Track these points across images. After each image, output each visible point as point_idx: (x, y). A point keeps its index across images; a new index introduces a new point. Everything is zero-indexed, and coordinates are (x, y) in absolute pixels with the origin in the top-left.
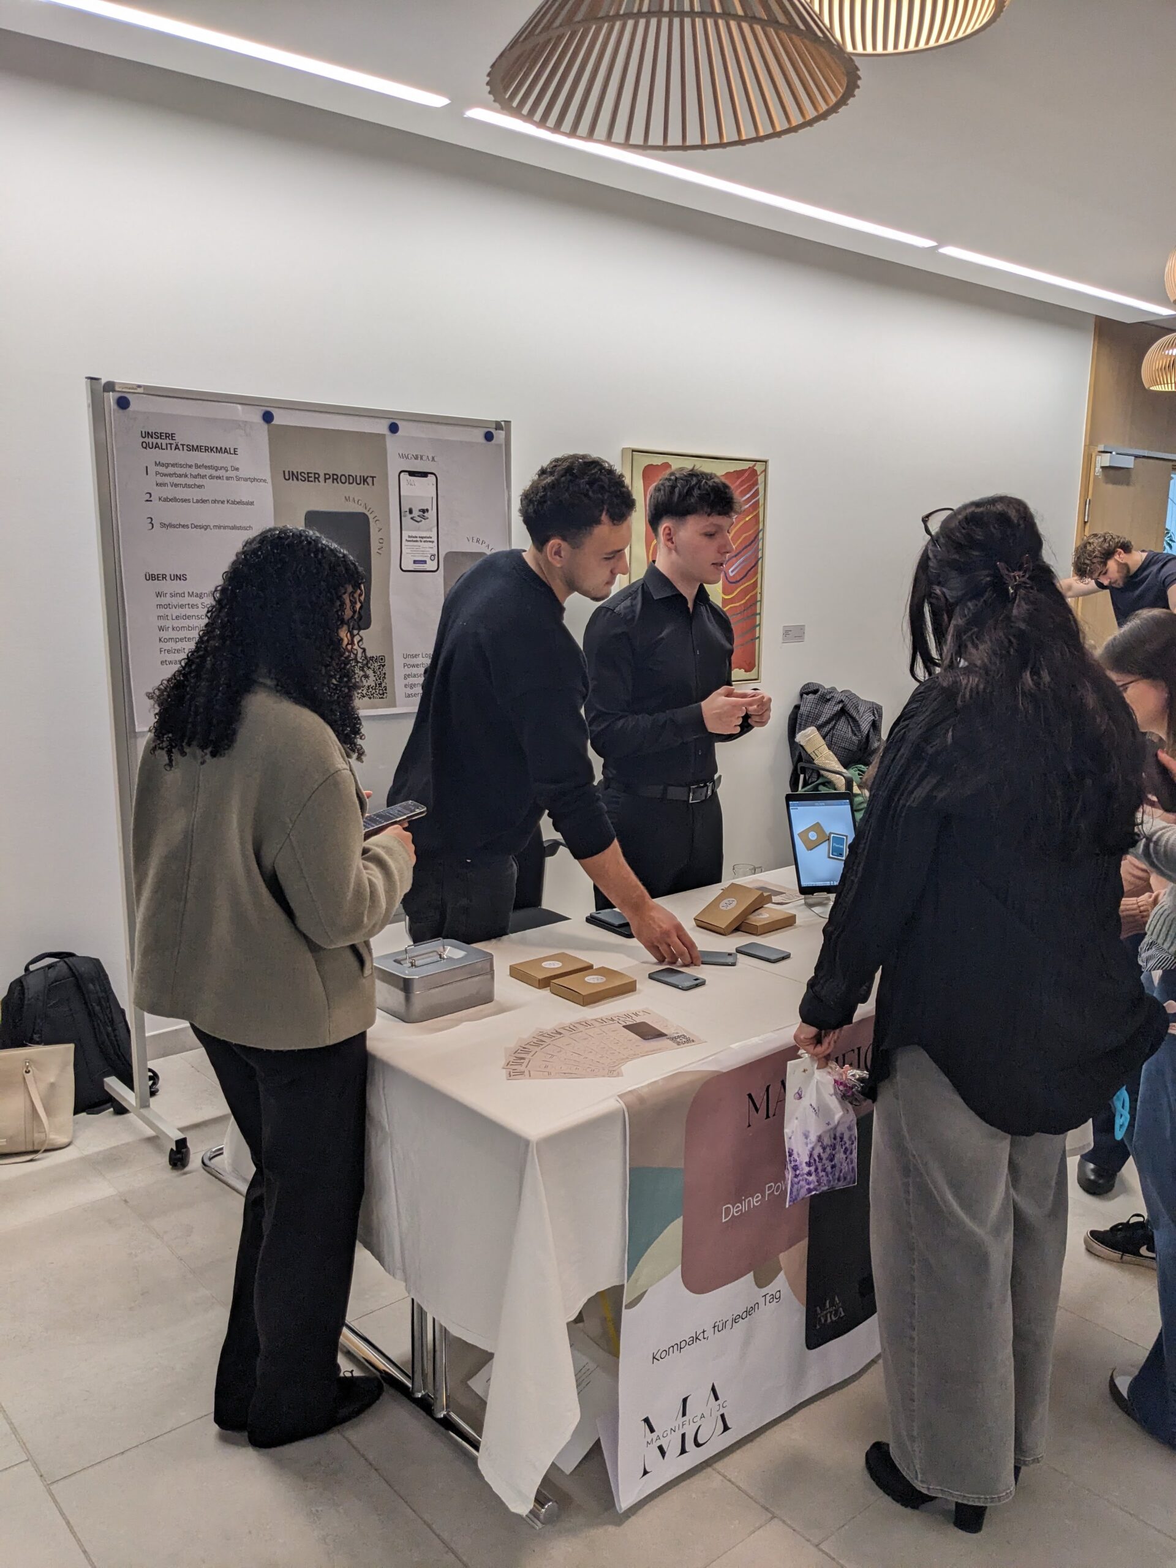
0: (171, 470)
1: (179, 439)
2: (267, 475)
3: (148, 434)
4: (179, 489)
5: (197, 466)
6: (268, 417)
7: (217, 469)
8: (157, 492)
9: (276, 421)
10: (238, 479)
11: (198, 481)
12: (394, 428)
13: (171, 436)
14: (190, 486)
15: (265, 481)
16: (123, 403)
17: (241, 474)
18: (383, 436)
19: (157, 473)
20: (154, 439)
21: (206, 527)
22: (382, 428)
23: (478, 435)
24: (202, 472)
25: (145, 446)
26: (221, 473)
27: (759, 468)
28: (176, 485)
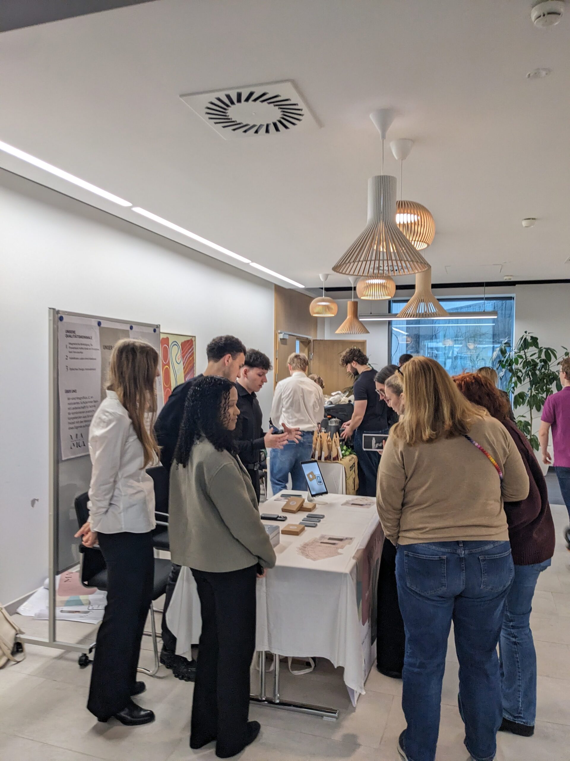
0: (74, 346)
1: (77, 333)
2: (99, 347)
3: (68, 331)
4: (76, 354)
5: (82, 344)
6: (99, 324)
7: (86, 345)
8: (70, 355)
9: (102, 325)
10: (93, 349)
11: (82, 350)
12: (131, 328)
13: (74, 332)
14: (78, 352)
15: (98, 350)
16: (61, 319)
17: (93, 347)
18: (128, 331)
19: (70, 347)
20: (70, 333)
21: (83, 370)
22: (127, 327)
23: (151, 330)
24: (83, 346)
25: (67, 336)
26: (88, 347)
28: (75, 352)
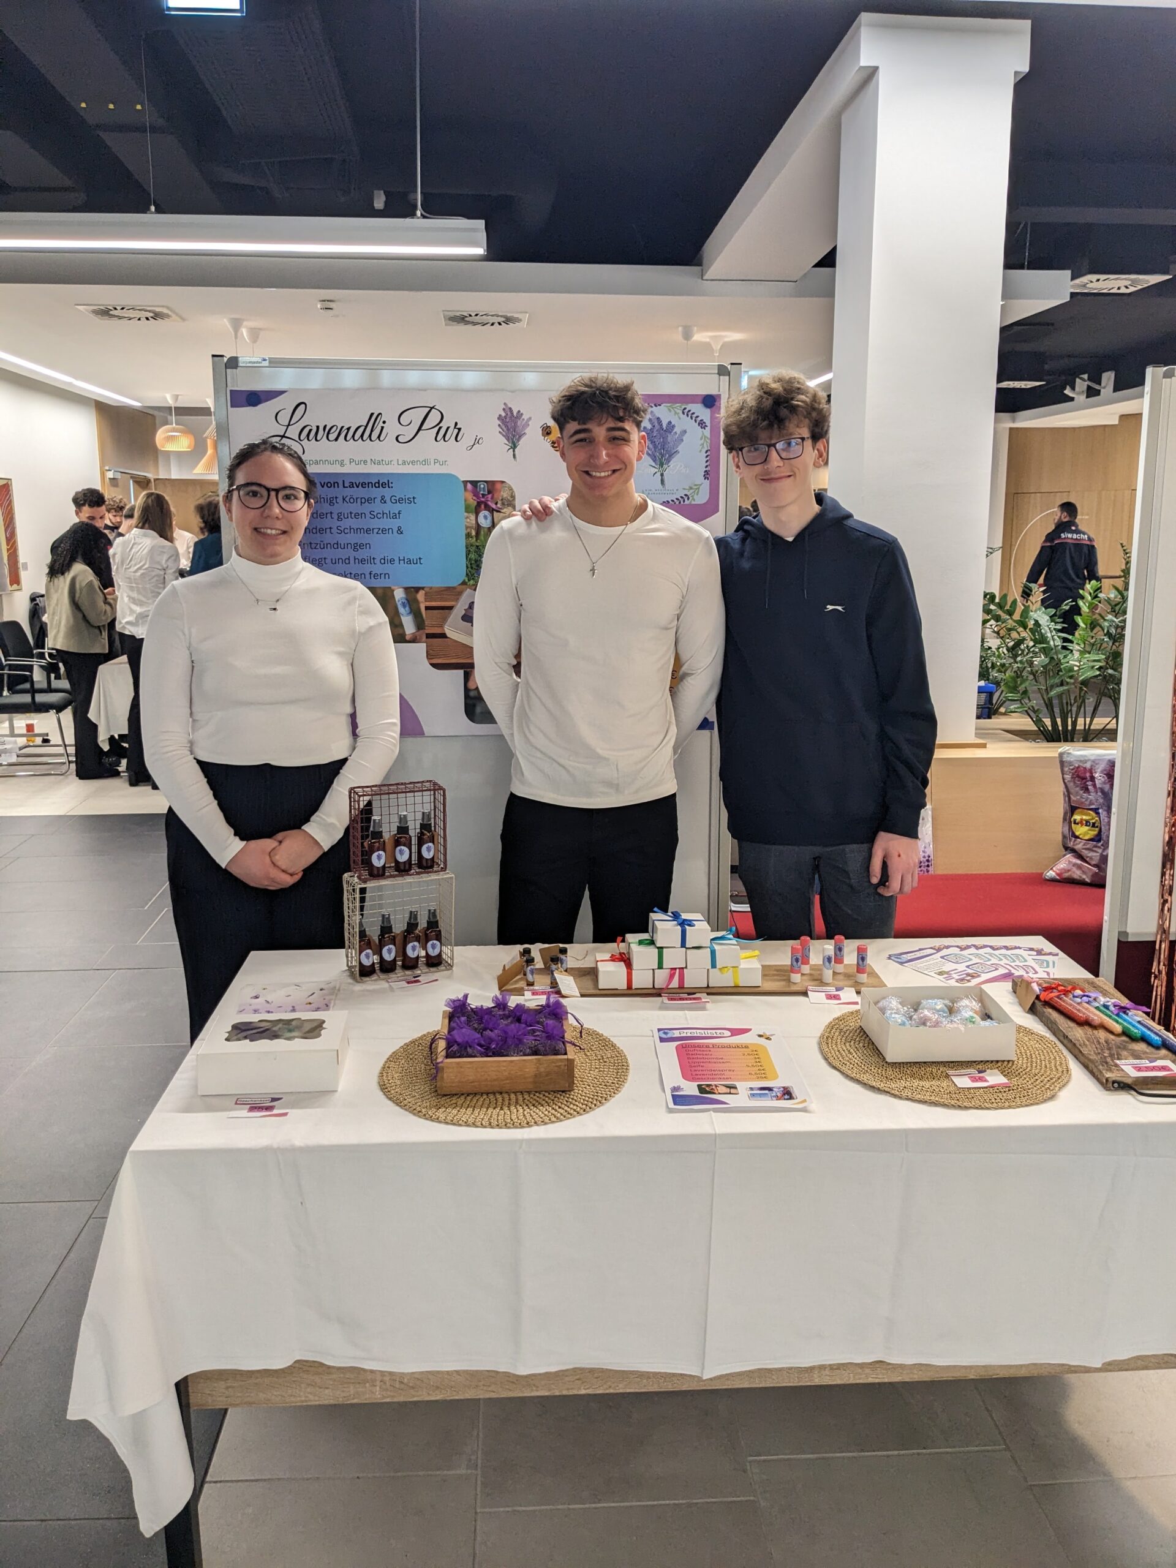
27: (9, 483)
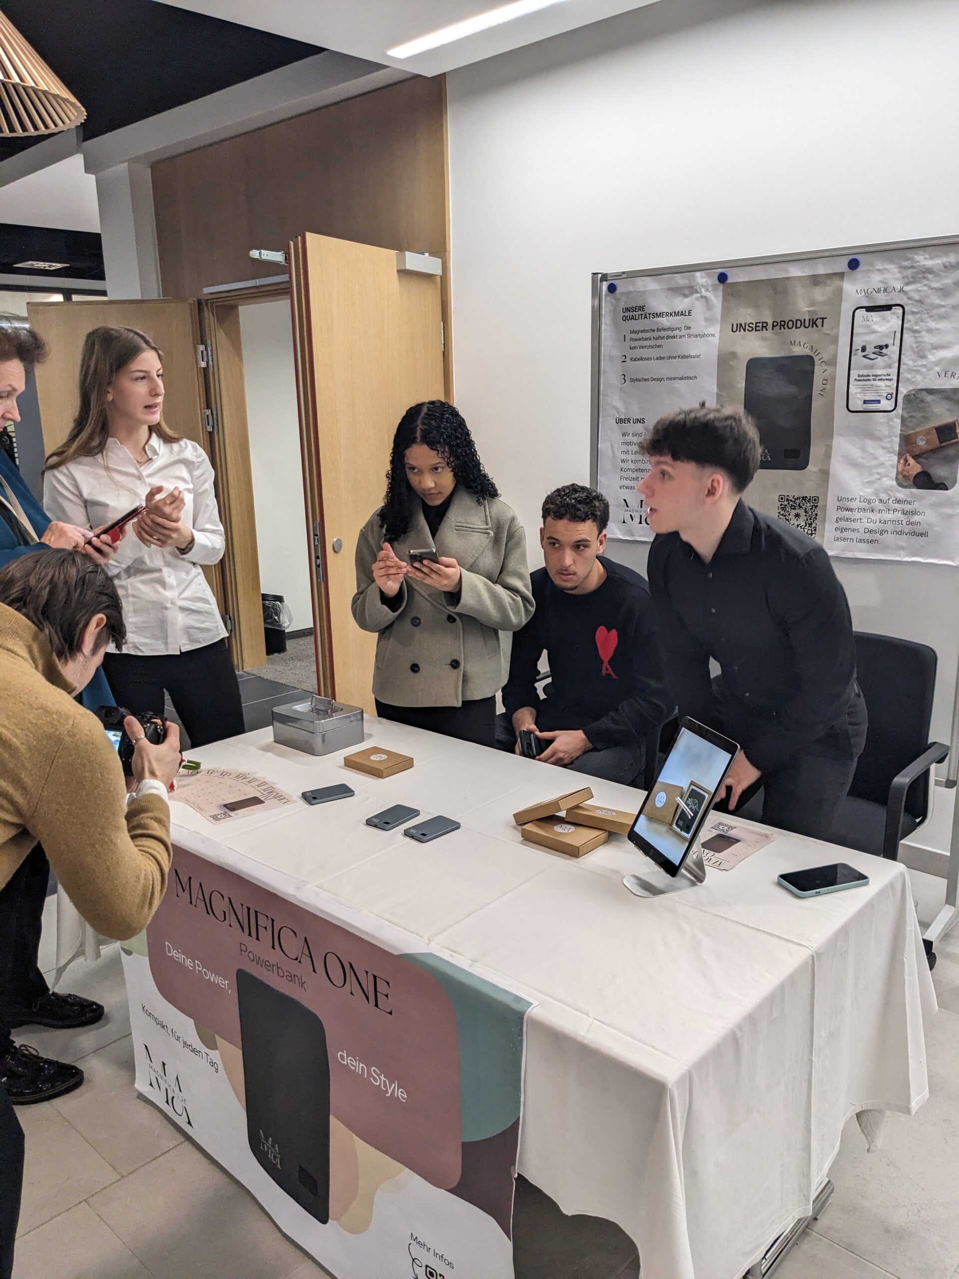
0: (640, 335)
1: (647, 310)
2: (716, 330)
3: (627, 309)
4: (645, 350)
5: (659, 330)
6: (722, 278)
7: (673, 329)
9: (730, 280)
10: (690, 336)
11: (659, 342)
12: (854, 265)
13: (642, 308)
14: (652, 347)
15: (713, 335)
16: (612, 288)
17: (692, 332)
18: (841, 275)
19: (631, 339)
20: (631, 313)
21: (660, 380)
22: (839, 265)
24: (662, 334)
25: (625, 319)
26: (676, 333)
28: (643, 347)
